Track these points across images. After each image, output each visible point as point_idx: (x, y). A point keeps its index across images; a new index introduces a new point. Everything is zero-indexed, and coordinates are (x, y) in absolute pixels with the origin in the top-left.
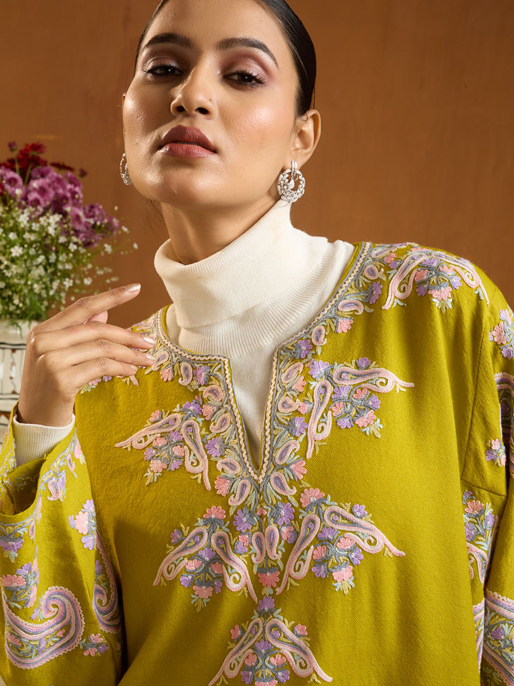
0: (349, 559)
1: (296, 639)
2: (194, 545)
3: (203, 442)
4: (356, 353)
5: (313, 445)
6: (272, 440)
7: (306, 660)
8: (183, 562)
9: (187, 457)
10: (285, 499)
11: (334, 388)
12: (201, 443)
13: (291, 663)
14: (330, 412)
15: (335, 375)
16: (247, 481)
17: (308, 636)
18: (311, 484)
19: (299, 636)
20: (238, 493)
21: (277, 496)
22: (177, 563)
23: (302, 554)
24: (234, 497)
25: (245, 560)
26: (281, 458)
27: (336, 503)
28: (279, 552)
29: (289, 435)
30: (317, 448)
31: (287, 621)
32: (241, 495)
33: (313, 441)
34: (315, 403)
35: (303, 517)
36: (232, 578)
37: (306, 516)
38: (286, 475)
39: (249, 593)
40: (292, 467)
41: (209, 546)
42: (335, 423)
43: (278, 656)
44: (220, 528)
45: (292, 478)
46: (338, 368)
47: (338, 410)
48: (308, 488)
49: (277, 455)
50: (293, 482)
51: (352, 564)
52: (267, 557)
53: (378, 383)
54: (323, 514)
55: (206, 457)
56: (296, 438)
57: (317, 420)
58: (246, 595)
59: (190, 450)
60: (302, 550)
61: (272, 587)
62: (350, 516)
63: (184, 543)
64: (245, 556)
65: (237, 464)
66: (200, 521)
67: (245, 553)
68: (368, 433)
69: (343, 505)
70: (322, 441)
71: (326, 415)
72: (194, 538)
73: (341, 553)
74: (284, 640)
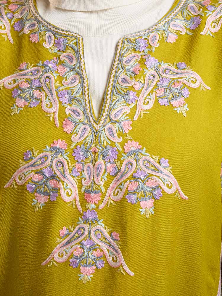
0: (152, 194)
1: (112, 241)
2: (40, 164)
3: (56, 91)
4: (177, 59)
5: (139, 113)
6: (111, 103)
7: (117, 256)
8: (31, 174)
9: (44, 99)
10: (113, 144)
11: (160, 77)
12: (55, 92)
13: (106, 257)
14: (154, 93)
15: (161, 69)
16: (88, 126)
17: (120, 241)
18: (134, 138)
19: (114, 240)
20: (80, 133)
21: (108, 141)
22: (26, 174)
23: (121, 184)
24: (76, 136)
25: (77, 181)
26: (115, 116)
27: (149, 154)
28: (103, 180)
29: (124, 102)
30: (142, 115)
31: (107, 228)
32: (82, 135)
33: (140, 110)
34: (145, 85)
35: (124, 159)
36: (66, 192)
37: (126, 159)
38: (117, 128)
39: (76, 205)
40: (122, 123)
41: (51, 166)
42: (157, 100)
43: (98, 251)
44: (62, 155)
45: (121, 131)
46: (164, 65)
47: (161, 93)
48: (131, 140)
49: (113, 113)
50: (121, 134)
51: (154, 197)
52: (94, 182)
53: (190, 80)
54: (139, 160)
55: (58, 102)
56: (128, 104)
57: (145, 96)
58: (74, 206)
59: (46, 95)
60: (121, 181)
61: (95, 203)
62: (157, 165)
63: (33, 161)
64: (77, 178)
65: (81, 113)
66: (48, 148)
67: (78, 176)
68: (178, 112)
69: (153, 156)
70: (147, 110)
71: (152, 94)
72: (40, 159)
73: (147, 189)
74: (104, 240)
